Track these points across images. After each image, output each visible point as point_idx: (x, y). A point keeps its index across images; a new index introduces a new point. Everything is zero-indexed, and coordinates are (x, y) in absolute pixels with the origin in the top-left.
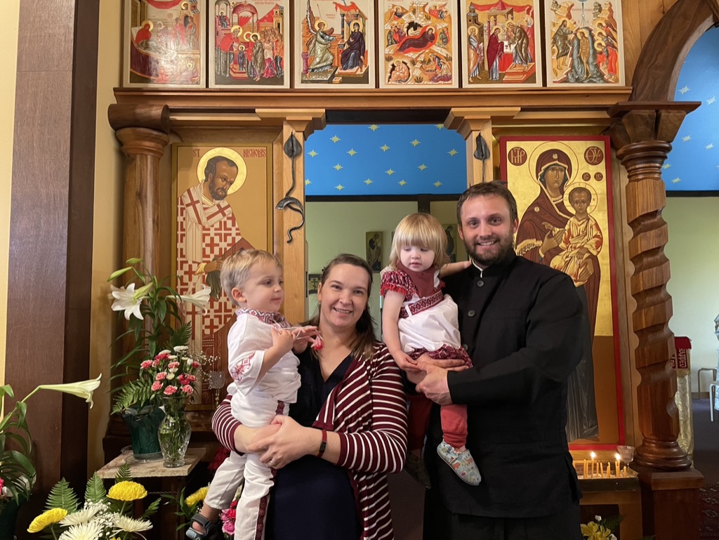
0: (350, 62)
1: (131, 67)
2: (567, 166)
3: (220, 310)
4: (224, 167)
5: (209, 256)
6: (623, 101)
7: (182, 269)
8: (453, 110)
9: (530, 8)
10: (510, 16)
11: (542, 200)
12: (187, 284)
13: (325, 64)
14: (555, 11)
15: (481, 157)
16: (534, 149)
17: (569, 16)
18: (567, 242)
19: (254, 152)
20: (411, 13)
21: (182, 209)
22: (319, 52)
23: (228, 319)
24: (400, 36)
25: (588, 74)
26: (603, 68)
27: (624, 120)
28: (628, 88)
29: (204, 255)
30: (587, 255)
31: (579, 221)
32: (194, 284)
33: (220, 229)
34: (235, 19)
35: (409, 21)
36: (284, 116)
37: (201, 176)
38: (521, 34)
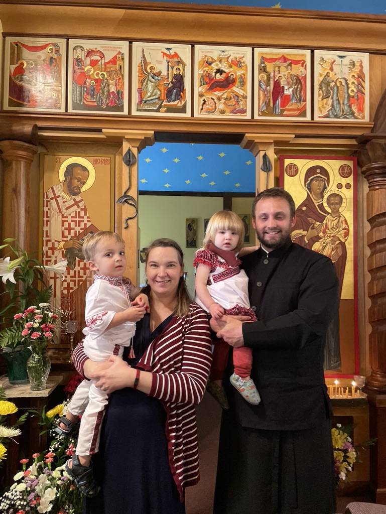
0: (173, 96)
1: (9, 95)
2: (326, 178)
3: (75, 276)
4: (79, 171)
5: (67, 237)
6: (366, 133)
7: (47, 246)
8: (247, 135)
9: (304, 62)
10: (289, 67)
11: (308, 202)
12: (50, 257)
13: (154, 97)
14: (322, 65)
15: (266, 170)
16: (304, 165)
17: (332, 69)
18: (324, 232)
19: (102, 161)
20: (218, 62)
21: (47, 202)
22: (150, 88)
23: (81, 283)
24: (209, 79)
25: (343, 112)
26: (354, 108)
27: (367, 146)
28: (371, 123)
29: (63, 236)
30: (338, 242)
31: (334, 218)
32: (56, 257)
33: (75, 217)
34: (88, 61)
35: (217, 68)
36: (123, 135)
37: (62, 178)
38: (297, 81)
